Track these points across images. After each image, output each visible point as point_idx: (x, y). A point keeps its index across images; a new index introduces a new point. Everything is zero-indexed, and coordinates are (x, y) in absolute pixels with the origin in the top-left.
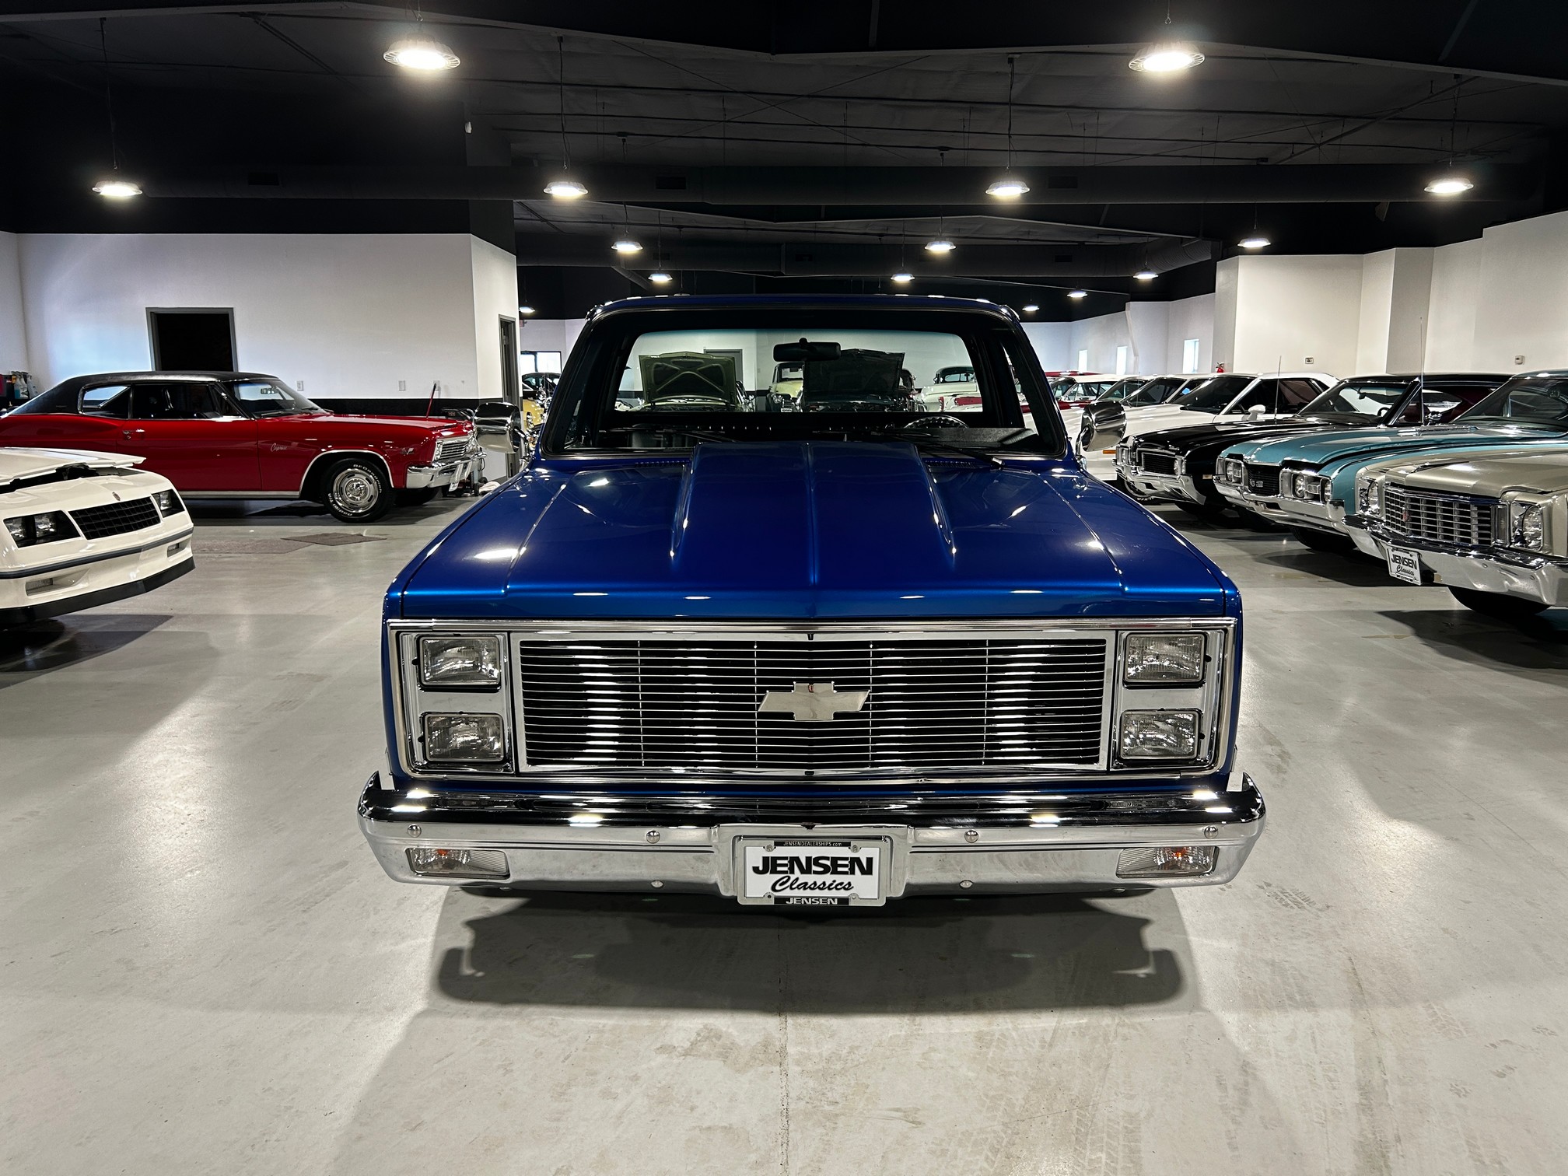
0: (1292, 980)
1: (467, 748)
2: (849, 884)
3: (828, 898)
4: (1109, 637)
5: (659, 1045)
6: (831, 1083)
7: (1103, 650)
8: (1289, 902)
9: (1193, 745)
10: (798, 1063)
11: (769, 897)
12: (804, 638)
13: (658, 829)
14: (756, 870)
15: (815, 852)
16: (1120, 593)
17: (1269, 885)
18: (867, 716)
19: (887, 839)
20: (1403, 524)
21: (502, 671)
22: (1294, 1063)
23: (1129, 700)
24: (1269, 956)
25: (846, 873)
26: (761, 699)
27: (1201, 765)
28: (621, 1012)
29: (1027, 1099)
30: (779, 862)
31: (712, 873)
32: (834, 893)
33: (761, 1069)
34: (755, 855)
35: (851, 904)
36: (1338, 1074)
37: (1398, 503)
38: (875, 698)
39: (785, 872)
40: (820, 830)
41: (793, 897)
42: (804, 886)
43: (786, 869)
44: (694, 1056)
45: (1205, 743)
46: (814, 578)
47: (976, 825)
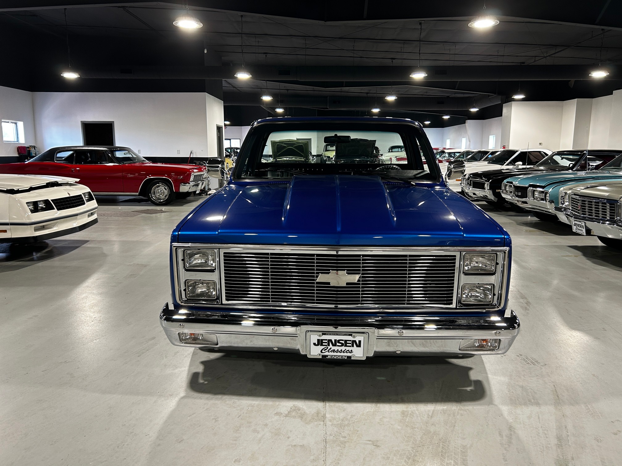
0: (530, 394)
1: (202, 294)
2: (352, 351)
3: (343, 356)
4: (458, 254)
5: (275, 412)
6: (344, 429)
7: (455, 259)
8: (529, 362)
9: (491, 298)
10: (330, 421)
11: (320, 355)
12: (334, 253)
13: (276, 327)
14: (315, 344)
15: (338, 338)
16: (462, 237)
17: (521, 355)
18: (359, 284)
19: (367, 333)
20: (579, 210)
21: (216, 264)
22: (531, 427)
23: (465, 280)
24: (521, 384)
25: (350, 346)
26: (317, 277)
27: (494, 306)
28: (261, 399)
29: (421, 438)
30: (324, 341)
31: (297, 345)
32: (345, 354)
33: (316, 423)
34: (314, 338)
35: (352, 359)
36: (549, 432)
37: (576, 202)
38: (363, 277)
39: (326, 345)
40: (340, 329)
41: (329, 355)
42: (334, 351)
43: (326, 344)
44: (289, 417)
45: (496, 297)
46: (339, 229)
47: (403, 328)
